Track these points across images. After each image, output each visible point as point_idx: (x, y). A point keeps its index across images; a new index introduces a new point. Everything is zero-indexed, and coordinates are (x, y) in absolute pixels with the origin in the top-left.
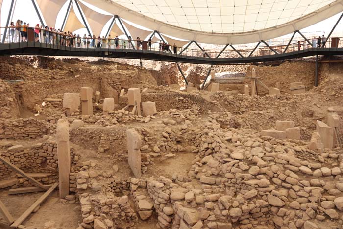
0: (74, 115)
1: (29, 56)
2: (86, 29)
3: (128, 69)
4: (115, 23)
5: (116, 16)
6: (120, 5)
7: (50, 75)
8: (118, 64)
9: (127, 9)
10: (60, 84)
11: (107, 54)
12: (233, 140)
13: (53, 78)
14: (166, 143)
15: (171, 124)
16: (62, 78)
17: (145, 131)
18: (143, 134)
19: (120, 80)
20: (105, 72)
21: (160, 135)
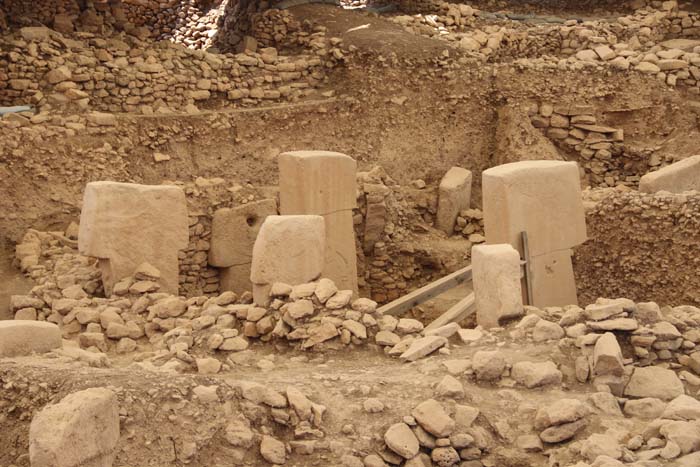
7: (206, 83)
16: (283, 97)
17: (288, 406)
18: (272, 420)
19: (616, 106)
20: (524, 62)
21: (367, 438)
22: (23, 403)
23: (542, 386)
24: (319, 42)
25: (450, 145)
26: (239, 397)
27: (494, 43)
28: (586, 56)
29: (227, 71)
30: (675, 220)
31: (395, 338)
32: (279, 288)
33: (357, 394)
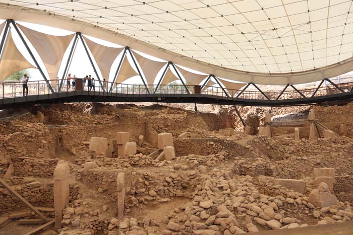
0: (99, 158)
1: (85, 103)
2: (140, 76)
3: (179, 113)
4: (169, 69)
5: (170, 63)
6: (173, 52)
7: (96, 121)
8: (171, 108)
9: (180, 55)
10: (103, 129)
11: (160, 99)
12: (224, 188)
13: (99, 122)
14: (166, 188)
15: (182, 169)
16: (109, 123)
17: (148, 175)
18: (145, 178)
19: (166, 125)
20: (150, 117)
21: (162, 180)
22: (98, 177)
24: (114, 113)
26: (139, 174)
27: (144, 114)
28: (159, 117)
29: (99, 118)
30: (187, 142)
31: (155, 163)
32: (131, 155)
33: (157, 172)
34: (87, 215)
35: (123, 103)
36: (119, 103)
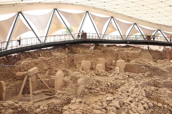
0: (85, 70)
1: (91, 44)
2: (118, 31)
3: (137, 50)
4: (134, 27)
5: (135, 24)
6: (136, 18)
7: (92, 52)
9: (140, 19)
11: (128, 43)
12: (129, 92)
13: (94, 53)
14: (106, 88)
15: (119, 80)
16: (99, 54)
17: (99, 80)
18: (98, 81)
19: (128, 56)
20: (120, 52)
21: (106, 84)
22: (77, 79)
23: (121, 80)
24: (102, 49)
25: (113, 58)
26: (95, 79)
27: (117, 50)
28: (125, 51)
29: (94, 51)
30: (133, 66)
31: (108, 75)
32: (98, 70)
33: (105, 80)
34: (65, 95)
35: (110, 44)
36: (108, 44)
